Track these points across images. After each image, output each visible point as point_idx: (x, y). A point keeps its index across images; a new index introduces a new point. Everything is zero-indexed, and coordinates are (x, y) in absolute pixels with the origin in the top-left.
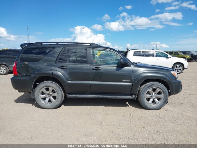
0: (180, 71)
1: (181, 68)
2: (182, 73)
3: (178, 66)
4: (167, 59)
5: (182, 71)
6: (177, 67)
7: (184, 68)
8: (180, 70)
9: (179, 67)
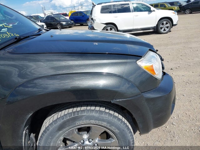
0: (167, 30)
1: (168, 25)
2: (170, 31)
3: (164, 22)
4: (149, 14)
5: (170, 29)
6: (163, 24)
7: (173, 25)
8: (167, 27)
9: (167, 23)
